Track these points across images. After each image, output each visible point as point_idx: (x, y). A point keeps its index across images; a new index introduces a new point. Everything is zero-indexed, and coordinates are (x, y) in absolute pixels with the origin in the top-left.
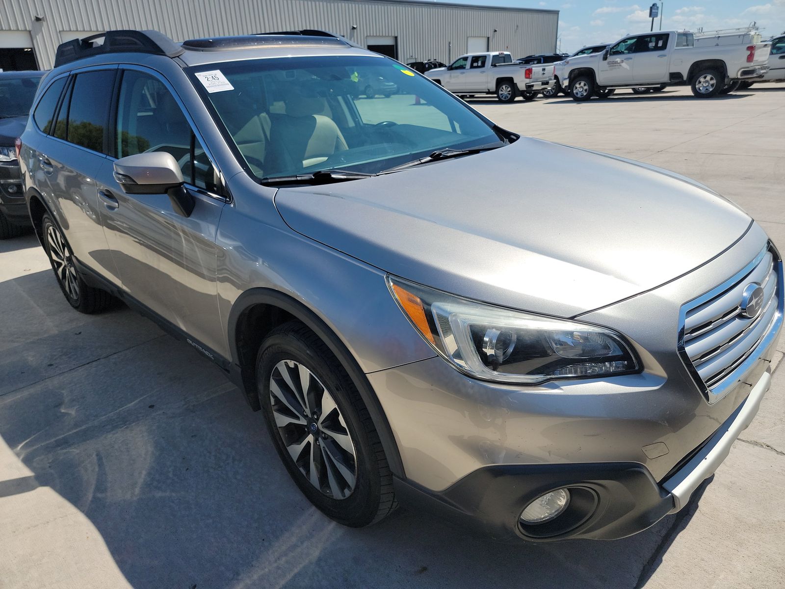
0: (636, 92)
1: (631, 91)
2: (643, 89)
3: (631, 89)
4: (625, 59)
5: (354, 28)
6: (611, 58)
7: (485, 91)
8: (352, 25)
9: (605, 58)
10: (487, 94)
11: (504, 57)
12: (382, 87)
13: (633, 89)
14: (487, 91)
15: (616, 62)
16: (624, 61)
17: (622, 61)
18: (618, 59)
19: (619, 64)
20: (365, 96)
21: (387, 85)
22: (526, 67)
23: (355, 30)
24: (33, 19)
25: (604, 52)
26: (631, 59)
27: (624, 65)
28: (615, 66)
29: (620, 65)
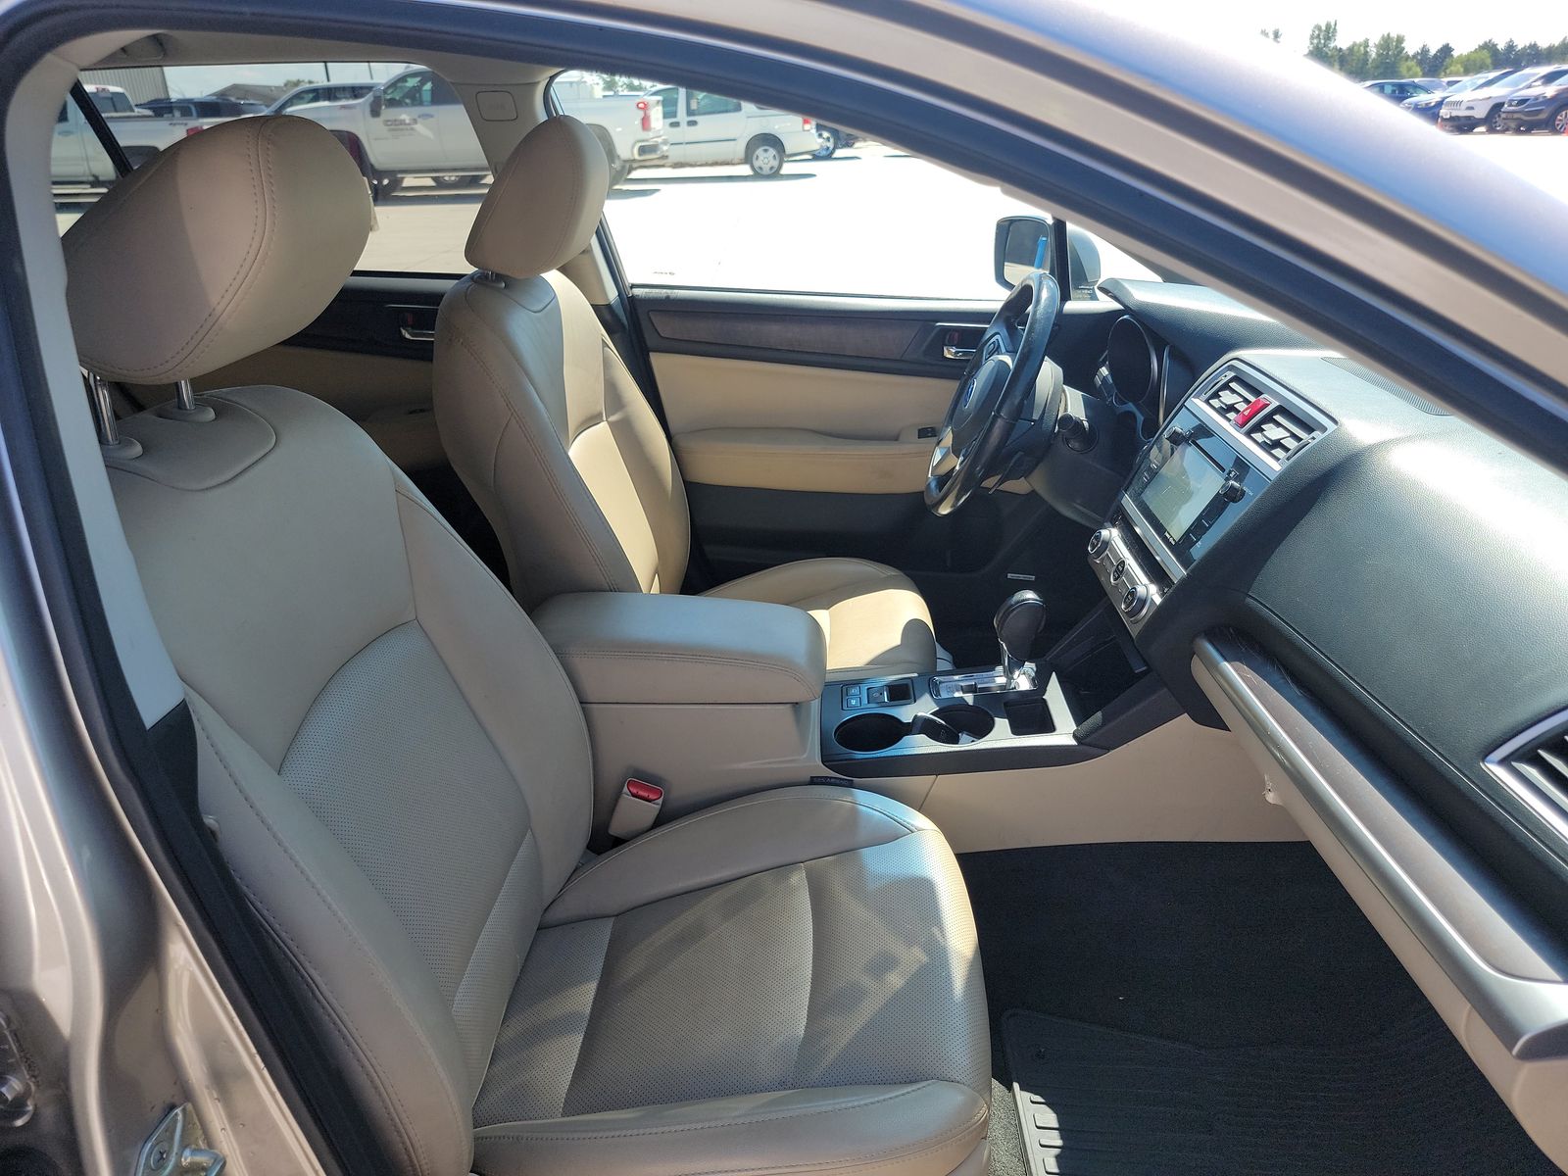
0: (440, 184)
1: (431, 183)
2: (453, 178)
3: (430, 179)
4: (419, 117)
6: (388, 113)
7: (84, 179)
9: (375, 112)
10: (93, 186)
11: (112, 99)
13: (435, 179)
14: (91, 179)
15: (402, 122)
16: (419, 120)
17: (415, 121)
18: (404, 115)
19: (408, 127)
22: (186, 124)
25: (369, 97)
26: (432, 116)
27: (418, 127)
28: (402, 130)
29: (412, 129)
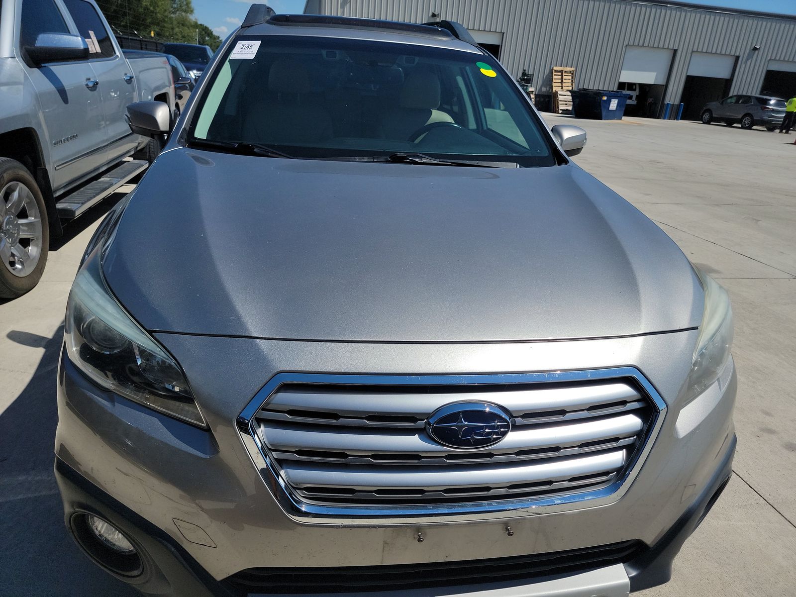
5: (755, 49)
8: (754, 45)
12: (765, 118)
20: (740, 126)
21: (776, 117)
23: (757, 52)
24: (430, 15)
